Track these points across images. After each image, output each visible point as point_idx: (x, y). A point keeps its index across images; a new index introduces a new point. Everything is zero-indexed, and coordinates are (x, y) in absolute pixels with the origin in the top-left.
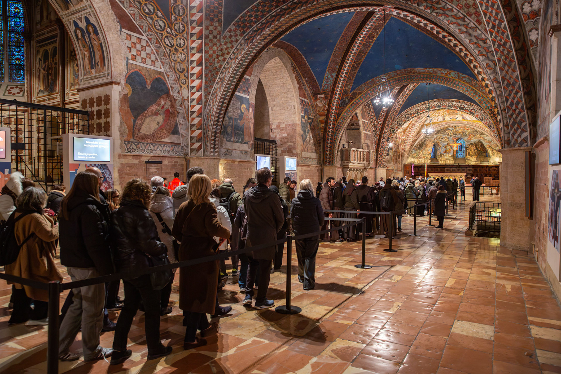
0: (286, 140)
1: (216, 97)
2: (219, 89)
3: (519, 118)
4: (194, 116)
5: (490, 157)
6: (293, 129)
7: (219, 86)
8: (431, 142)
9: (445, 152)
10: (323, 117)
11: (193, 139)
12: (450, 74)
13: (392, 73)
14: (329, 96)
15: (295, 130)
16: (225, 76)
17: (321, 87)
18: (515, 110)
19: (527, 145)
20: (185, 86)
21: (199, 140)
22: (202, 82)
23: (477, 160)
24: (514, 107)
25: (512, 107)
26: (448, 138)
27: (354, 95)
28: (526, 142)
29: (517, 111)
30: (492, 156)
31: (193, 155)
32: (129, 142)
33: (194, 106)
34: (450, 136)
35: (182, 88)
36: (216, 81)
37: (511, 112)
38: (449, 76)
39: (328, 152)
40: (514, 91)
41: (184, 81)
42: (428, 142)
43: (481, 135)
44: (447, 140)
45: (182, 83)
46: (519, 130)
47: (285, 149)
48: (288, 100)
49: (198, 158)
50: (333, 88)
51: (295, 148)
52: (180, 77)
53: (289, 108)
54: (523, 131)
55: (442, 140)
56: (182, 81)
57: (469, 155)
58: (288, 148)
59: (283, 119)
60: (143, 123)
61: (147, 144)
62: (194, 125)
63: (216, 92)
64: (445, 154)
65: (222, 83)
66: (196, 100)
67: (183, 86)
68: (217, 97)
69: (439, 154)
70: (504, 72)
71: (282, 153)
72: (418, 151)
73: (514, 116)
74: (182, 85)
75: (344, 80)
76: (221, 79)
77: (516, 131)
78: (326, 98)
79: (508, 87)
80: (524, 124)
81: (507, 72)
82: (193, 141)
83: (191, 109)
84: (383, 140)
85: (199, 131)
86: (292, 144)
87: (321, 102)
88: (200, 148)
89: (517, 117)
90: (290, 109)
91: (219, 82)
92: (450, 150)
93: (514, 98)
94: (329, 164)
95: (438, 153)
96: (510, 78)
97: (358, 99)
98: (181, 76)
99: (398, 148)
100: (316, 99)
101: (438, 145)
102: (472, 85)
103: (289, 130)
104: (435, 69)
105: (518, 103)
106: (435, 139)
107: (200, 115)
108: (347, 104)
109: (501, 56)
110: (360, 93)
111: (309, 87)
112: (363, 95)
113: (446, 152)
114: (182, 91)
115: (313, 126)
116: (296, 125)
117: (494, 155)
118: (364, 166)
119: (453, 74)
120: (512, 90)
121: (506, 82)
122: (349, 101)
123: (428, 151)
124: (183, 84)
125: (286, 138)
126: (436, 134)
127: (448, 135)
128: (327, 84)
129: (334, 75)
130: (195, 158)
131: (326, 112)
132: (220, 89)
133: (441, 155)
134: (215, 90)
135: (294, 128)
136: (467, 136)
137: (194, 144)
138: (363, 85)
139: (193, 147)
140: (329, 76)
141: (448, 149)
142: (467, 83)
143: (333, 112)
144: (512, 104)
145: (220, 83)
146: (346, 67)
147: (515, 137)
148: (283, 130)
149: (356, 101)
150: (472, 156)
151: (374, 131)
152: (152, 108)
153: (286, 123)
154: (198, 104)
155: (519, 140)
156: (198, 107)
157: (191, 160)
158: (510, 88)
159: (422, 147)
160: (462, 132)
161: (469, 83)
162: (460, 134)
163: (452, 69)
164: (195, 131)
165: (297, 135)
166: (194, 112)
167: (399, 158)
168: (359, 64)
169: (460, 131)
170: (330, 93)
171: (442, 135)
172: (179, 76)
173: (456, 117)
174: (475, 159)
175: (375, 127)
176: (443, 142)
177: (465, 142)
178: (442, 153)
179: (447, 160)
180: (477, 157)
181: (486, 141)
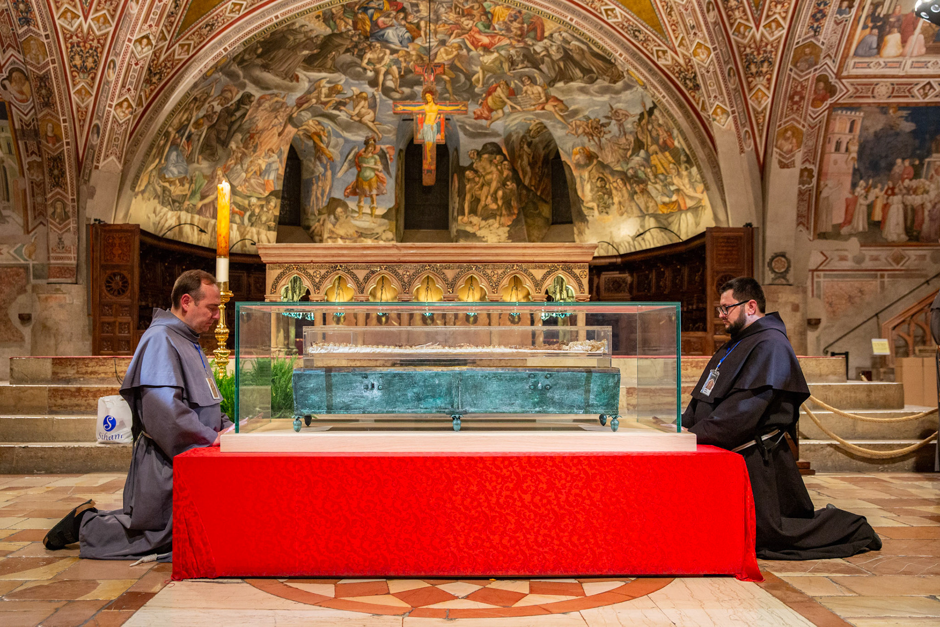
5: (583, 218)
8: (282, 118)
9: (354, 193)
26: (373, 106)
30: (594, 216)
34: (386, 91)
42: (260, 118)
43: (552, 83)
44: (368, 118)
55: (343, 116)
57: (473, 211)
64: (352, 205)
69: (323, 201)
72: (204, 165)
92: (381, 181)
95: (317, 199)
99: (48, 103)
101: (318, 153)
106: (300, 103)
113: (357, 190)
117: (605, 208)
123: (261, 173)
126: (310, 63)
127: (373, 83)
133: (333, 204)
136: (474, 96)
141: (369, 174)
150: (488, 215)
159: (225, 144)
160: (453, 67)
167: (58, 181)
169: (443, 57)
171: (341, 79)
174: (503, 235)
176: (347, 127)
177: (461, 134)
178: (338, 194)
179: (361, 234)
180: (516, 223)
181: (573, 121)
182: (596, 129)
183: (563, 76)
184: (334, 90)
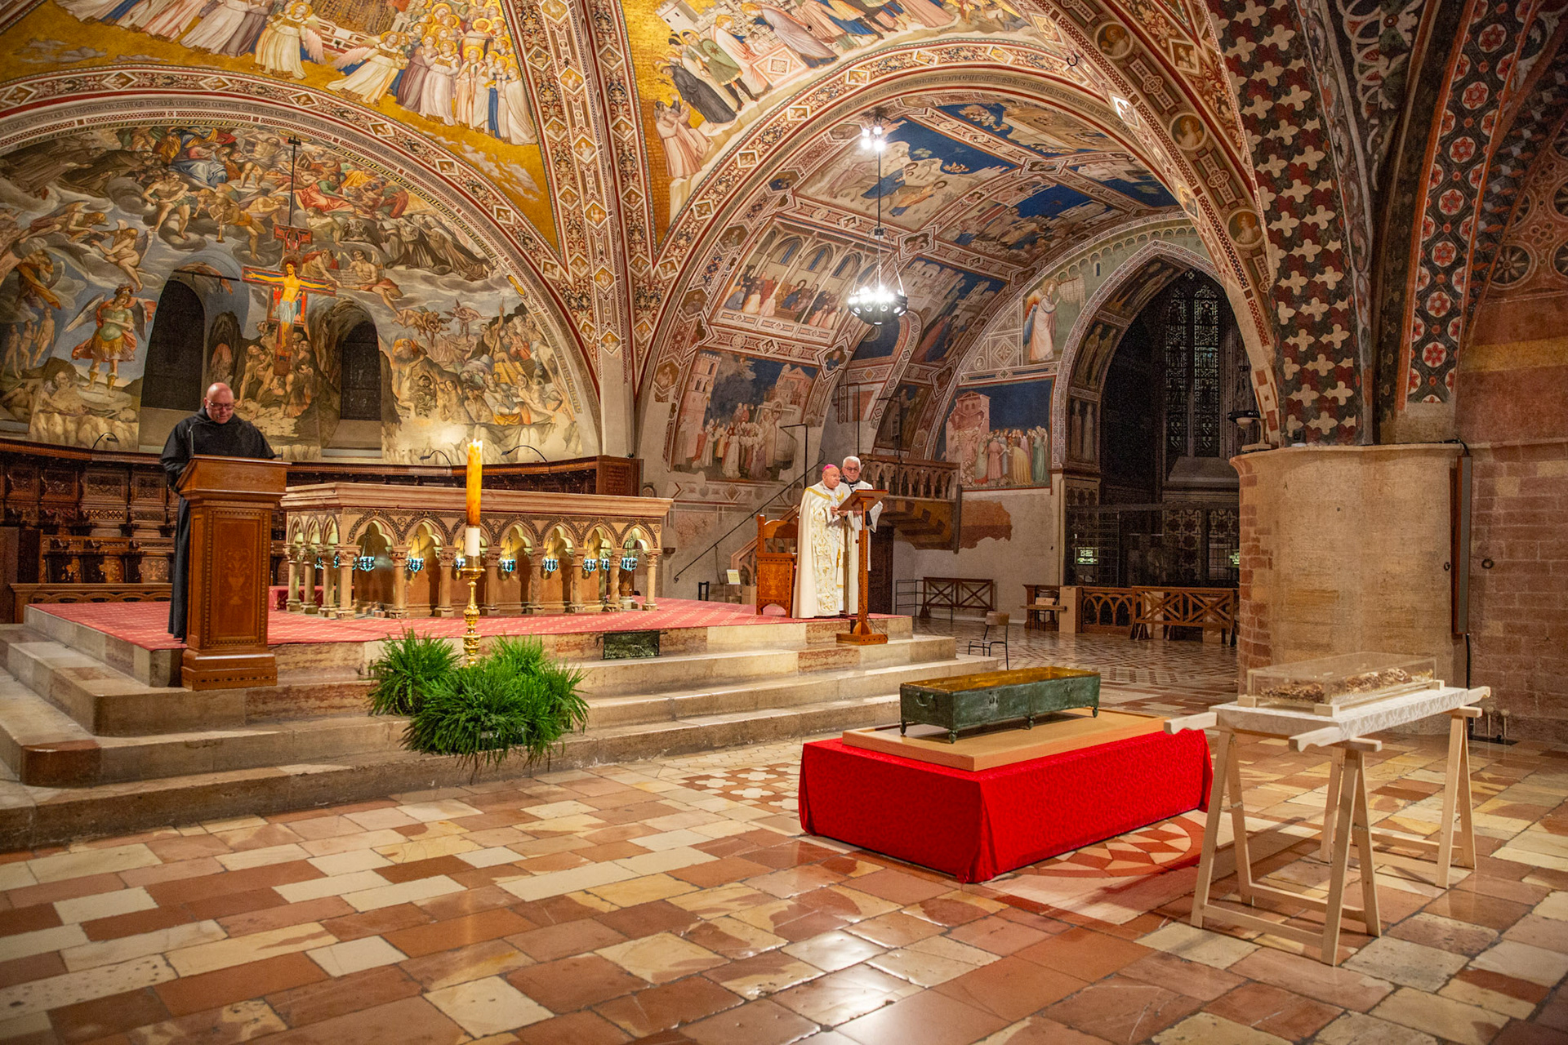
5: (395, 418)
9: (87, 354)
23: (302, 434)
26: (141, 248)
30: (410, 417)
34: (166, 233)
43: (391, 264)
44: (128, 262)
55: (94, 253)
57: (251, 395)
64: (81, 370)
69: (39, 360)
92: (128, 343)
106: (35, 227)
113: (91, 351)
117: (425, 410)
126: (71, 179)
127: (150, 220)
133: (51, 367)
141: (113, 332)
150: (270, 402)
160: (266, 221)
162: (240, 233)
169: (257, 209)
171: (108, 206)
173: (352, 55)
174: (287, 427)
176: (96, 268)
177: (253, 301)
178: (62, 353)
179: (91, 410)
180: (306, 414)
181: (404, 311)
182: (431, 323)
183: (408, 260)
184: (92, 218)
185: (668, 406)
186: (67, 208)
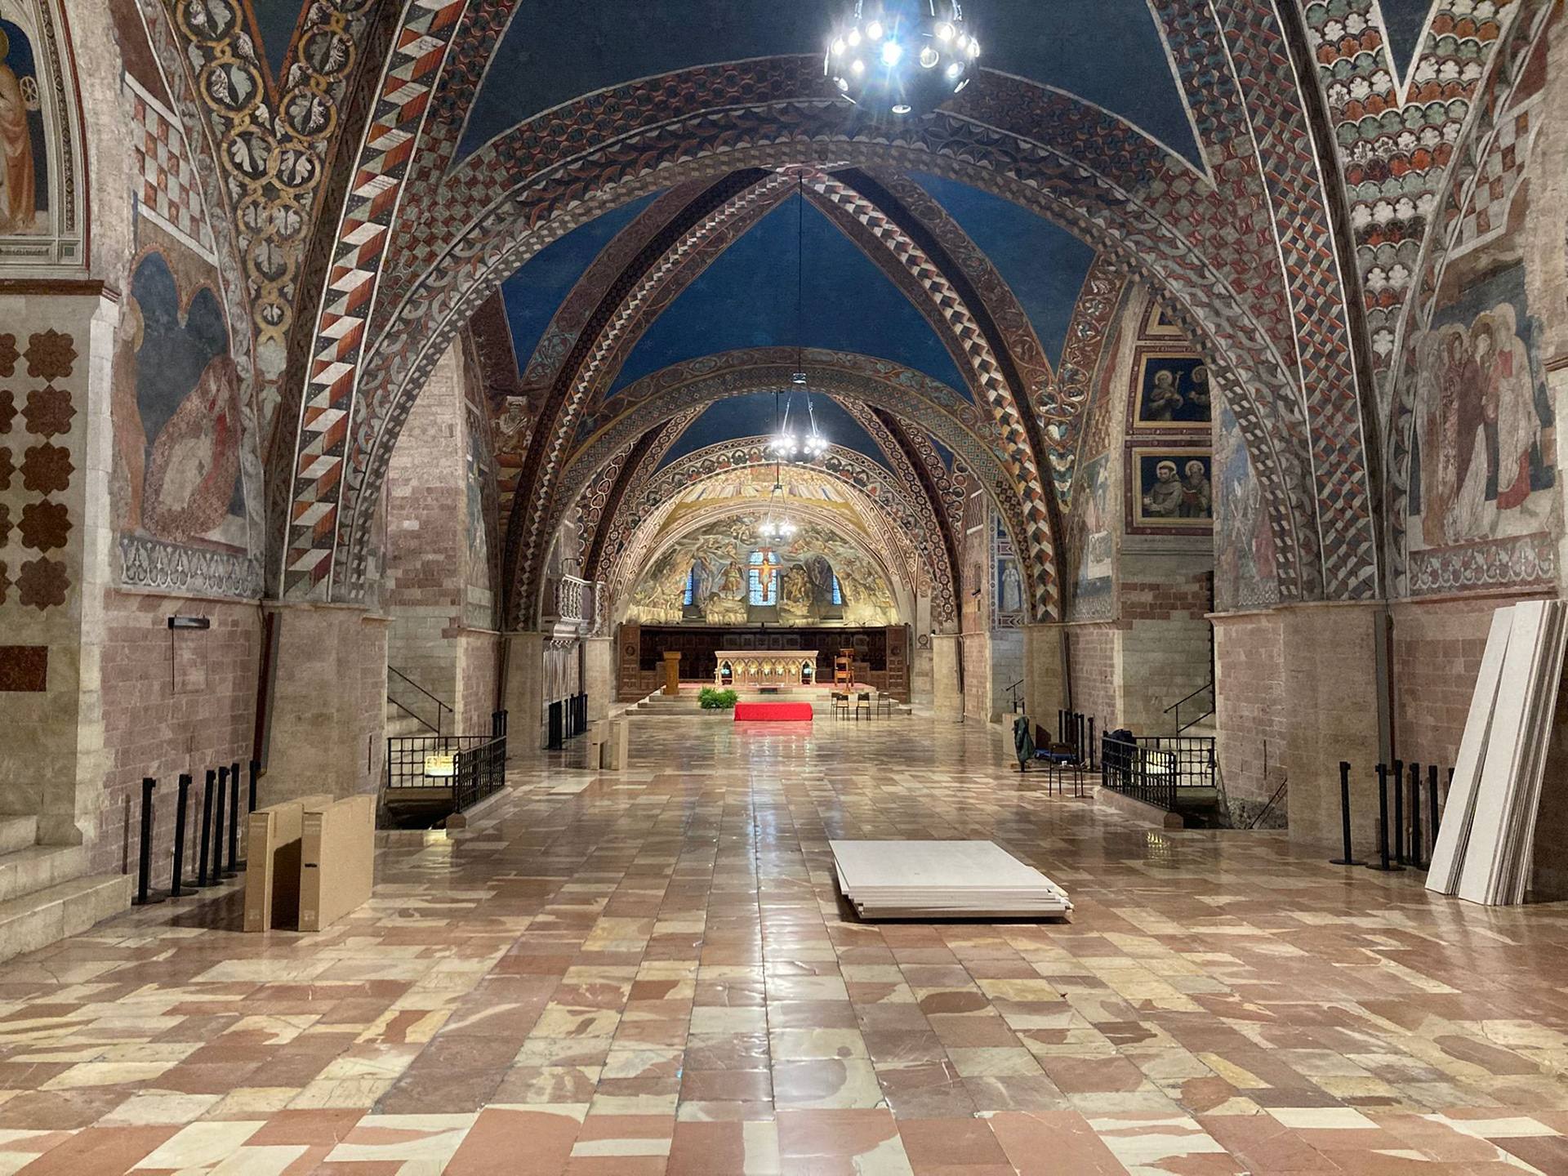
0: (414, 544)
1: (383, 386)
2: (397, 359)
3: (1353, 531)
4: (315, 447)
5: (846, 605)
6: (442, 507)
7: (397, 347)
10: (513, 471)
11: (300, 535)
12: (897, 375)
13: (736, 353)
14: (542, 403)
15: (453, 509)
16: (428, 315)
17: (522, 372)
18: (1343, 511)
19: (1373, 596)
20: (277, 332)
21: (323, 539)
22: (363, 325)
23: (811, 613)
24: (1340, 504)
25: (1335, 502)
26: (735, 548)
27: (615, 407)
28: (1371, 588)
29: (1349, 514)
30: (852, 604)
31: (296, 595)
32: (132, 539)
33: (319, 411)
35: (263, 338)
36: (387, 328)
37: (1330, 515)
38: (894, 382)
39: (525, 588)
40: (1344, 466)
41: (276, 311)
42: (679, 558)
43: (828, 540)
45: (265, 318)
46: (1353, 560)
47: (412, 575)
48: (430, 406)
49: (316, 606)
50: (559, 379)
51: (452, 573)
52: (258, 296)
53: (432, 431)
54: (1363, 562)
55: (719, 552)
56: (267, 312)
58: (425, 572)
59: (405, 469)
60: (167, 463)
61: (175, 547)
62: (310, 482)
63: (386, 366)
64: (722, 595)
65: (413, 341)
66: (327, 392)
67: (268, 331)
68: (390, 387)
70: (1321, 420)
71: (397, 586)
72: (652, 583)
73: (1340, 525)
74: (263, 325)
75: (603, 358)
76: (407, 322)
77: (1344, 560)
78: (531, 408)
79: (1328, 456)
80: (1364, 546)
81: (1330, 419)
82: (301, 543)
83: (309, 423)
84: (608, 549)
85: (326, 508)
86: (441, 557)
87: (513, 420)
88: (322, 569)
89: (1346, 528)
90: (434, 438)
91: (399, 332)
92: (738, 583)
93: (1342, 482)
94: (525, 629)
96: (1336, 435)
97: (621, 423)
98: (264, 292)
100: (498, 409)
101: (704, 567)
102: (953, 413)
103: (426, 507)
104: (861, 358)
105: (1352, 495)
106: (698, 549)
107: (334, 449)
108: (588, 433)
109: (1318, 380)
110: (631, 404)
111: (483, 367)
112: (639, 410)
113: (725, 588)
114: (261, 349)
115: (488, 496)
116: (453, 492)
118: (576, 631)
119: (906, 376)
120: (1339, 464)
121: (1323, 443)
122: (597, 425)
123: (677, 583)
124: (272, 323)
125: (414, 535)
126: (705, 533)
127: (736, 538)
128: (543, 365)
129: (573, 338)
130: (306, 606)
131: (525, 454)
132: (404, 359)
133: (713, 595)
134: (377, 361)
135: (449, 502)
136: (788, 543)
137: (301, 552)
138: (646, 380)
139: (298, 567)
140: (556, 341)
141: (731, 579)
142: (940, 404)
143: (553, 456)
144: (1334, 496)
145: (404, 337)
146: (620, 318)
147: (1341, 574)
148: (402, 507)
149: (614, 428)
150: (796, 601)
151: (580, 519)
152: (188, 405)
153: (414, 483)
154: (335, 404)
155: (1353, 582)
156: (335, 415)
157: (287, 615)
158: (1333, 458)
159: (663, 572)
161: (945, 407)
163: (909, 364)
164: (311, 504)
165: (459, 528)
166: (316, 434)
168: (655, 312)
170: (547, 395)
171: (720, 537)
172: (258, 291)
174: (805, 611)
175: (585, 507)
176: (721, 557)
177: (782, 560)
178: (715, 590)
182: (850, 563)
184: (716, 542)
185: (929, 599)
186: (707, 541)
